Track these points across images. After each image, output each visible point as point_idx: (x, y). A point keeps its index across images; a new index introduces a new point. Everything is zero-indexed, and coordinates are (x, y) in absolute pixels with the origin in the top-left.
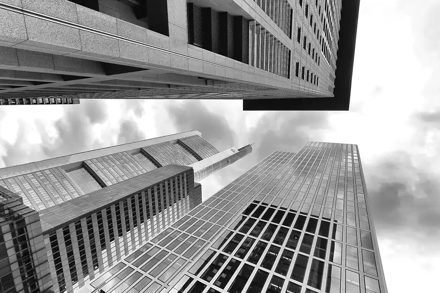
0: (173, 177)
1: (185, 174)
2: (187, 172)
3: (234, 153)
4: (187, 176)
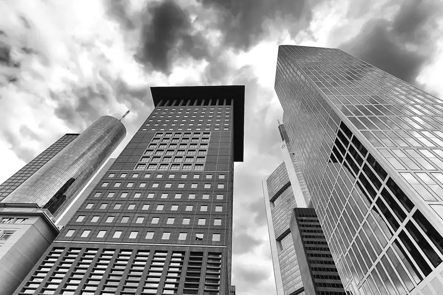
1: (298, 218)
2: (297, 216)
3: (286, 146)
4: (300, 216)
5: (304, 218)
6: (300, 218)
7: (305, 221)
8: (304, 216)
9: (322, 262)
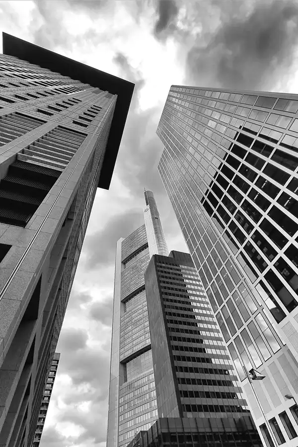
0: (158, 276)
1: (158, 264)
3: (149, 210)
5: (164, 265)
6: (160, 264)
7: (164, 267)
8: (163, 263)
9: (177, 308)
